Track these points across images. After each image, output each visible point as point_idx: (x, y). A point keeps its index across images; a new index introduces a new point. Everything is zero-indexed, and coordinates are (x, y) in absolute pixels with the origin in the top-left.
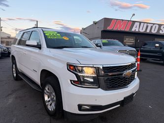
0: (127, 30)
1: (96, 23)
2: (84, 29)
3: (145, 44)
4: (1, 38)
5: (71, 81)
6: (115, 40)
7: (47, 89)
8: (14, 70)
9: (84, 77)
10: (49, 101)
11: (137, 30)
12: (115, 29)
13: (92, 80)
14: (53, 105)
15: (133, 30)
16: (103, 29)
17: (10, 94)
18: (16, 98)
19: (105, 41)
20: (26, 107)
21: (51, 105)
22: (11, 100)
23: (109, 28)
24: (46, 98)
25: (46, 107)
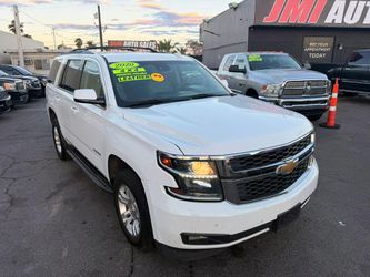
0: (313, 22)
1: (235, 8)
2: (208, 22)
3: (357, 57)
4: (24, 53)
5: (166, 187)
6: (281, 53)
7: (122, 191)
8: (57, 138)
9: (191, 180)
10: (129, 216)
11: (338, 21)
12: (282, 22)
13: (209, 186)
14: (136, 224)
15: (328, 20)
16: (252, 24)
17: (54, 194)
18: (66, 202)
19: (255, 56)
20: (85, 223)
21: (132, 223)
22: (56, 207)
23: (267, 21)
24: (123, 210)
25: (123, 226)
